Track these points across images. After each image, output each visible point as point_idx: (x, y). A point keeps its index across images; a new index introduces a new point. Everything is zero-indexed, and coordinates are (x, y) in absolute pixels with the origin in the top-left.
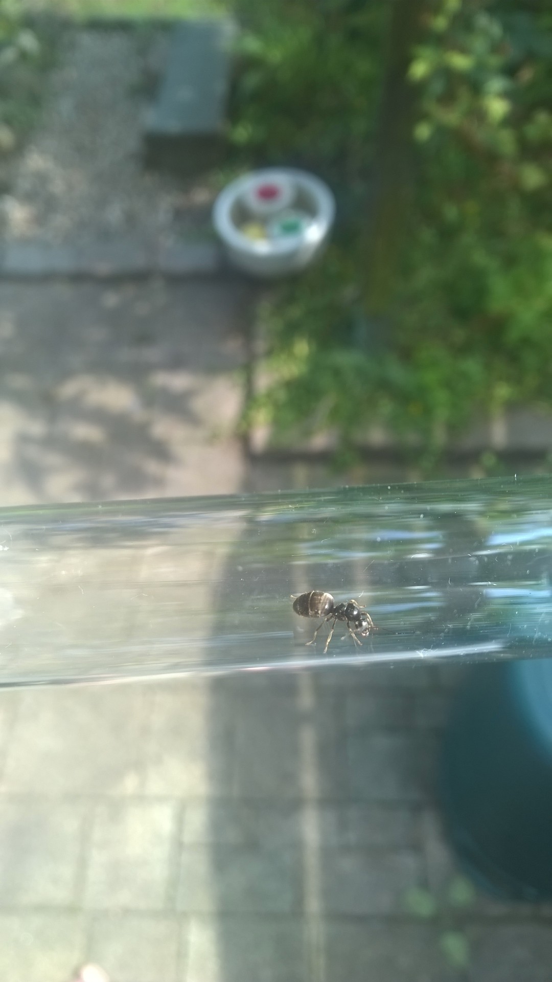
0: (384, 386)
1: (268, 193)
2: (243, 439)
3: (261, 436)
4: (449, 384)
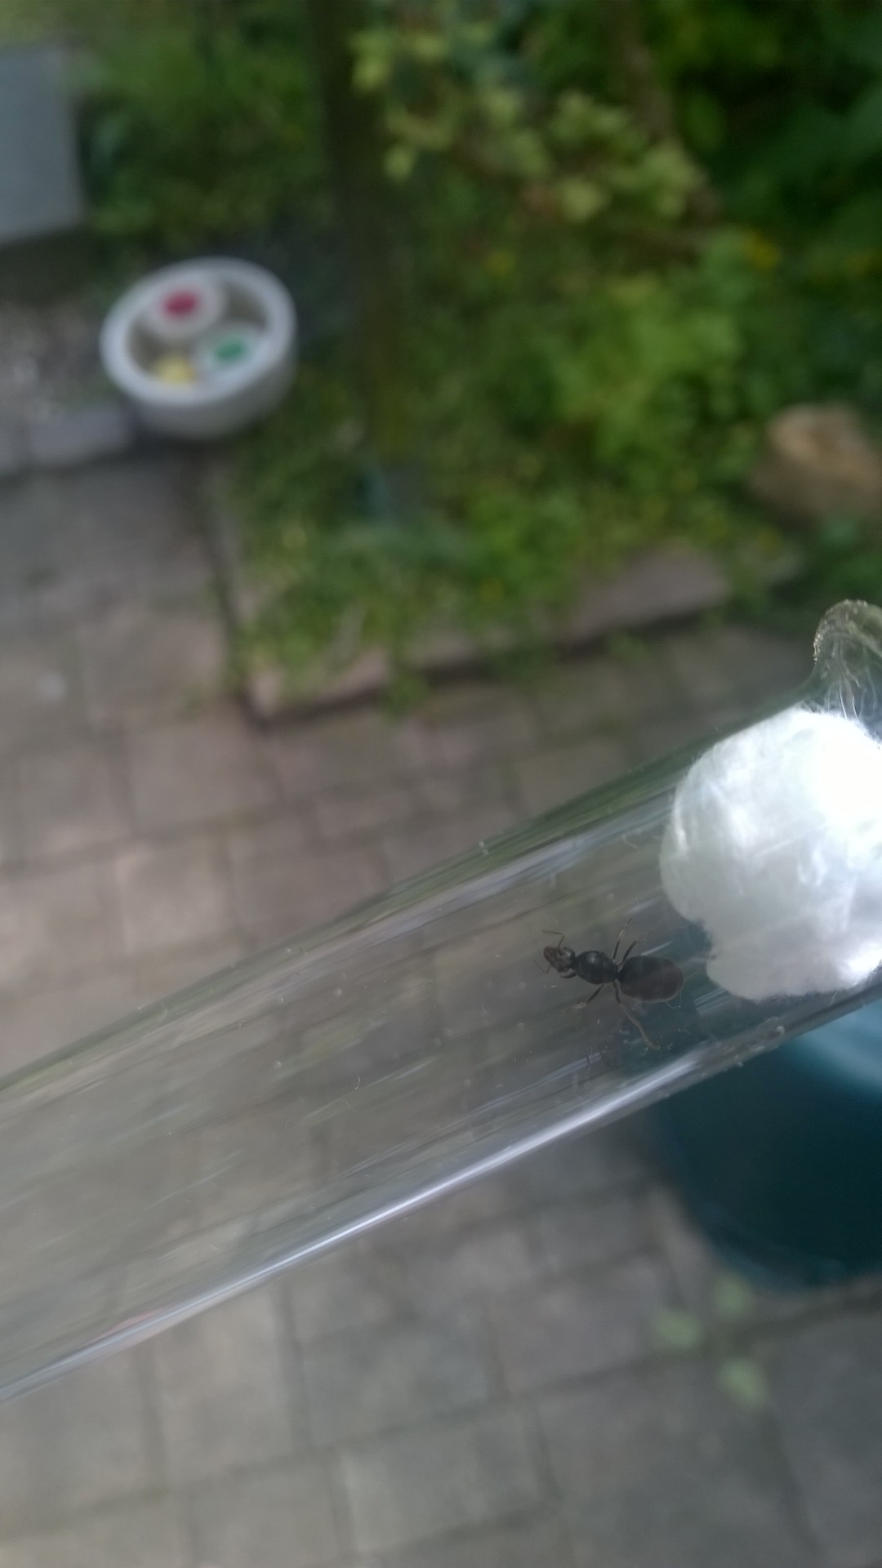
0: (434, 567)
1: (181, 306)
2: (239, 699)
3: (268, 687)
4: (532, 542)
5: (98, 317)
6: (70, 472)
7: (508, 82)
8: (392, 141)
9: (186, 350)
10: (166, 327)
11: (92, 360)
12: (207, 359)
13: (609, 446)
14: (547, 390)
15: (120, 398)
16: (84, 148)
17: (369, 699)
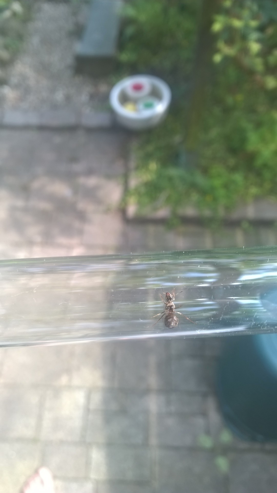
1: (138, 88)
2: (123, 211)
3: (132, 210)
4: (226, 186)
5: (112, 85)
6: (90, 130)
7: (259, 41)
8: (217, 51)
9: (135, 101)
10: (131, 93)
11: (106, 98)
12: (141, 106)
13: (259, 162)
14: (244, 140)
15: (112, 111)
16: (121, 33)
17: (162, 222)
